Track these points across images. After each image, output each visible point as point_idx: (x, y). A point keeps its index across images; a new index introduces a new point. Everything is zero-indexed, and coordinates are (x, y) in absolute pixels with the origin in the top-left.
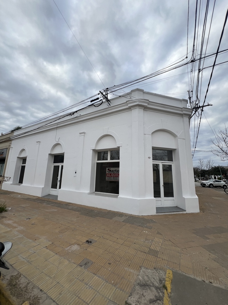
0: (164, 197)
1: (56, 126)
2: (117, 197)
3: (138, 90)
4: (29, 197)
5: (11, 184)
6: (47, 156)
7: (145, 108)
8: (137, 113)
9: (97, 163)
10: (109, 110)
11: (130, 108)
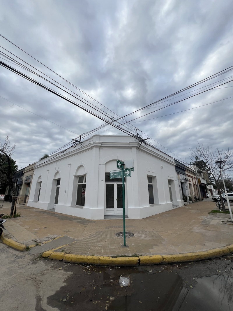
0: (117, 208)
1: (56, 160)
2: (82, 208)
3: (96, 135)
4: (40, 210)
5: (32, 202)
6: (52, 181)
7: (100, 147)
8: (95, 151)
9: (78, 185)
10: (82, 149)
11: (91, 148)
